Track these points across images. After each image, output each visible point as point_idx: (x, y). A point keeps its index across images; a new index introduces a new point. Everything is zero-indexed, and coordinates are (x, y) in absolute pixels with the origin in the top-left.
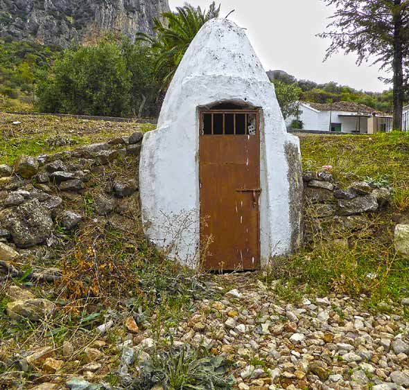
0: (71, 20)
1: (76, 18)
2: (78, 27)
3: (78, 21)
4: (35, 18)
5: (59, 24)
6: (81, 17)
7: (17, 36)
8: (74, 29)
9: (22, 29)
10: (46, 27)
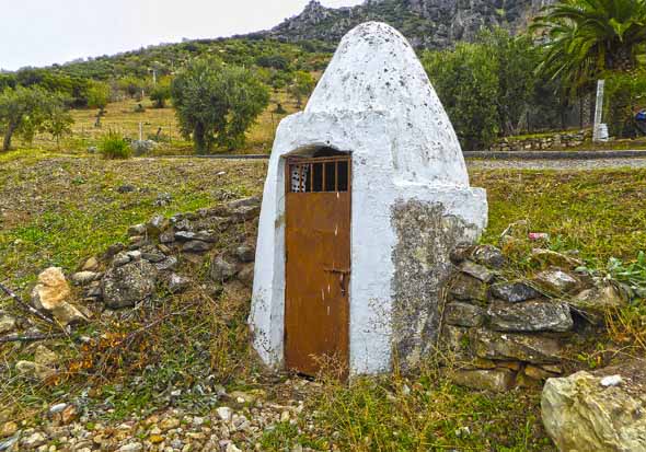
0: (501, 12)
1: (507, 9)
2: (510, 18)
3: (511, 11)
4: (461, 20)
5: (487, 20)
6: (514, 6)
7: (441, 46)
8: (505, 22)
9: (446, 36)
10: (472, 28)
